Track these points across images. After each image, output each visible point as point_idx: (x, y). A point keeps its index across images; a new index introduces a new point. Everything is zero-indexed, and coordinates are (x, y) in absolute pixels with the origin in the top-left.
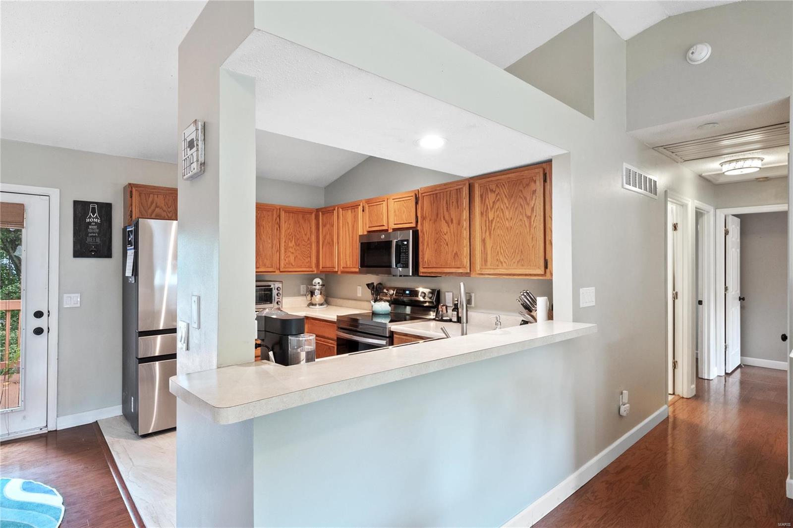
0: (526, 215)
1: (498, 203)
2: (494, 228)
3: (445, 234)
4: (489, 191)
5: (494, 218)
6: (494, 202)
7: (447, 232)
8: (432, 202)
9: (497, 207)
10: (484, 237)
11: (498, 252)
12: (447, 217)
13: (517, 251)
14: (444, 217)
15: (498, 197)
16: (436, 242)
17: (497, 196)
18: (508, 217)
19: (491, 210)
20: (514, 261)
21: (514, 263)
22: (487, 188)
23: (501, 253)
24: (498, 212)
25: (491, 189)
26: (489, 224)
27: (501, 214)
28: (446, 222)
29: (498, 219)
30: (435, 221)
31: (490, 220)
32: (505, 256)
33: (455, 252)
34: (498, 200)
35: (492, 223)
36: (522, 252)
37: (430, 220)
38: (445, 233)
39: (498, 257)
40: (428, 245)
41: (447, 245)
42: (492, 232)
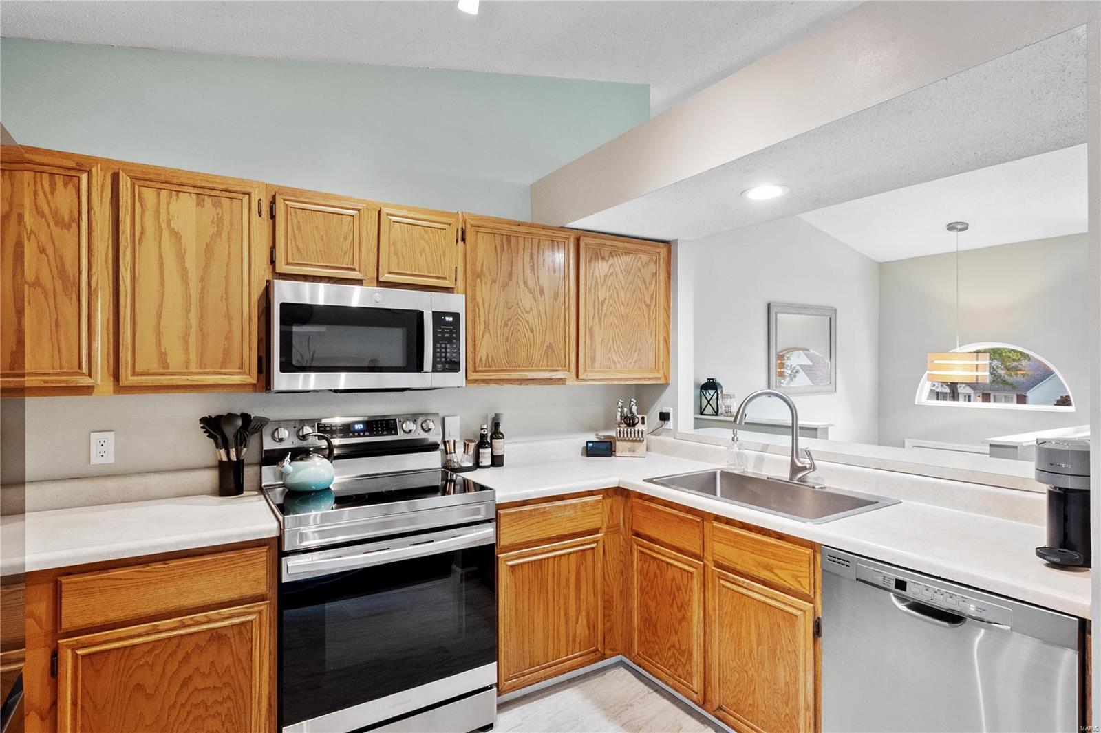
0: (645, 302)
1: (612, 278)
2: (605, 314)
3: (528, 313)
4: (600, 257)
5: (605, 299)
6: (606, 276)
7: (531, 309)
8: (499, 249)
9: (609, 283)
10: (591, 324)
11: (610, 348)
12: (531, 283)
13: (634, 349)
14: (525, 283)
15: (612, 270)
16: (506, 325)
17: (610, 268)
18: (623, 300)
19: (602, 285)
20: (630, 361)
21: (631, 363)
22: (597, 253)
23: (614, 350)
24: (611, 292)
25: (603, 255)
26: (599, 306)
27: (615, 295)
28: (530, 291)
29: (611, 302)
30: (505, 285)
31: (600, 301)
32: (619, 354)
33: (547, 344)
34: (612, 274)
35: (602, 305)
36: (640, 349)
37: (494, 281)
38: (528, 310)
39: (610, 355)
40: (487, 326)
41: (532, 331)
42: (602, 319)
